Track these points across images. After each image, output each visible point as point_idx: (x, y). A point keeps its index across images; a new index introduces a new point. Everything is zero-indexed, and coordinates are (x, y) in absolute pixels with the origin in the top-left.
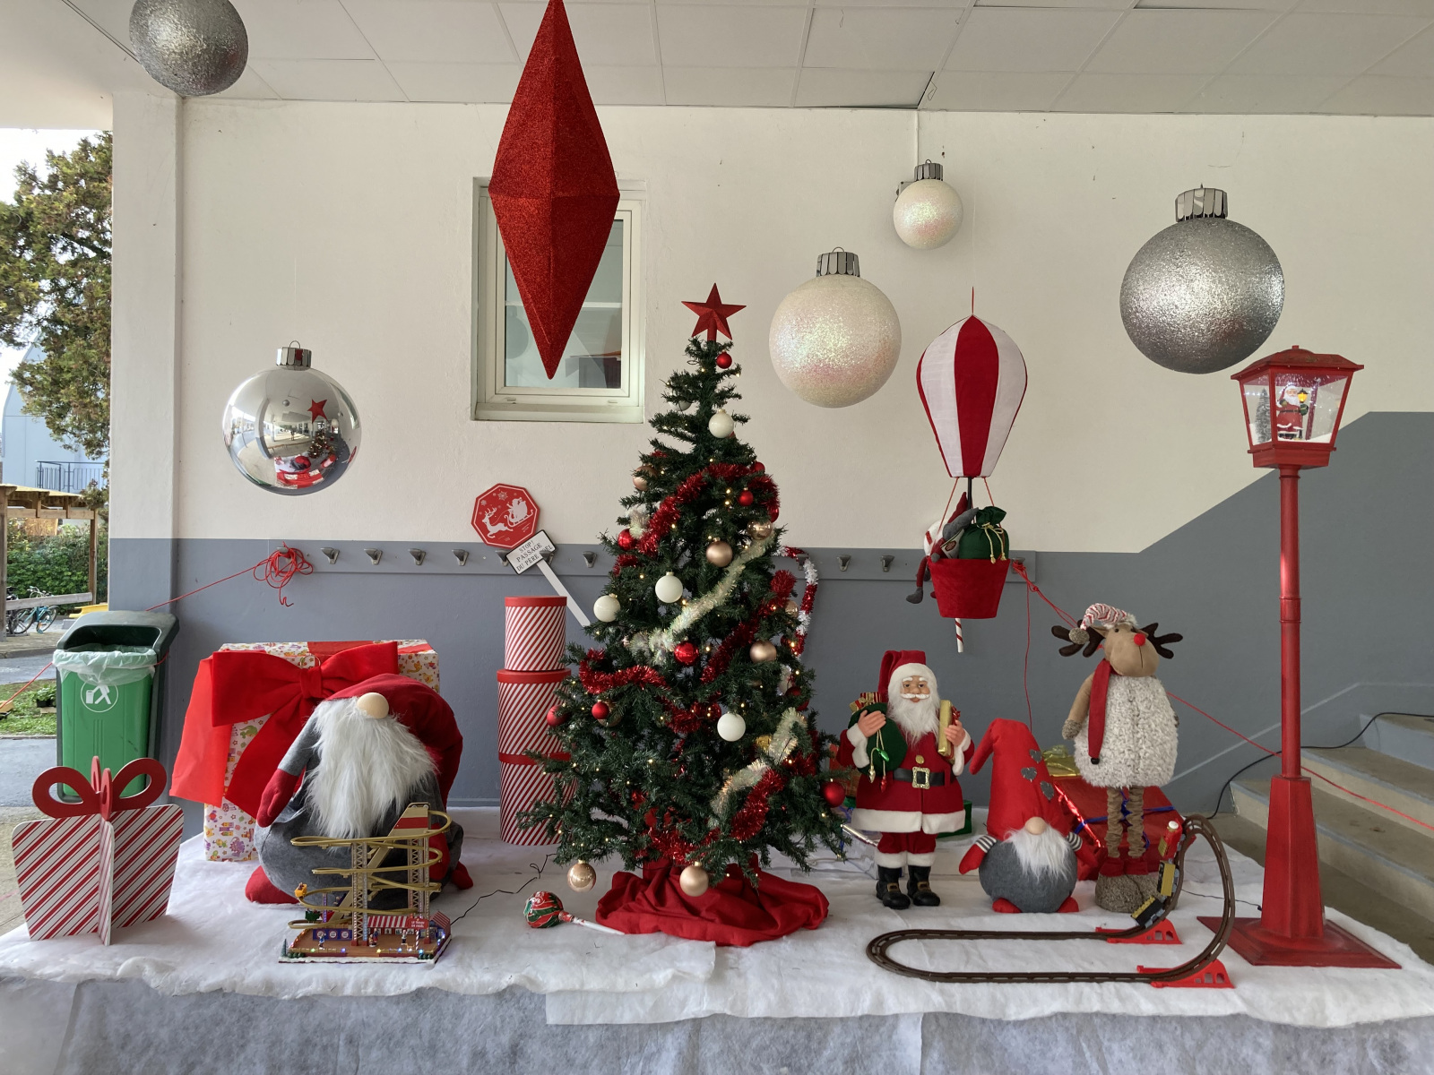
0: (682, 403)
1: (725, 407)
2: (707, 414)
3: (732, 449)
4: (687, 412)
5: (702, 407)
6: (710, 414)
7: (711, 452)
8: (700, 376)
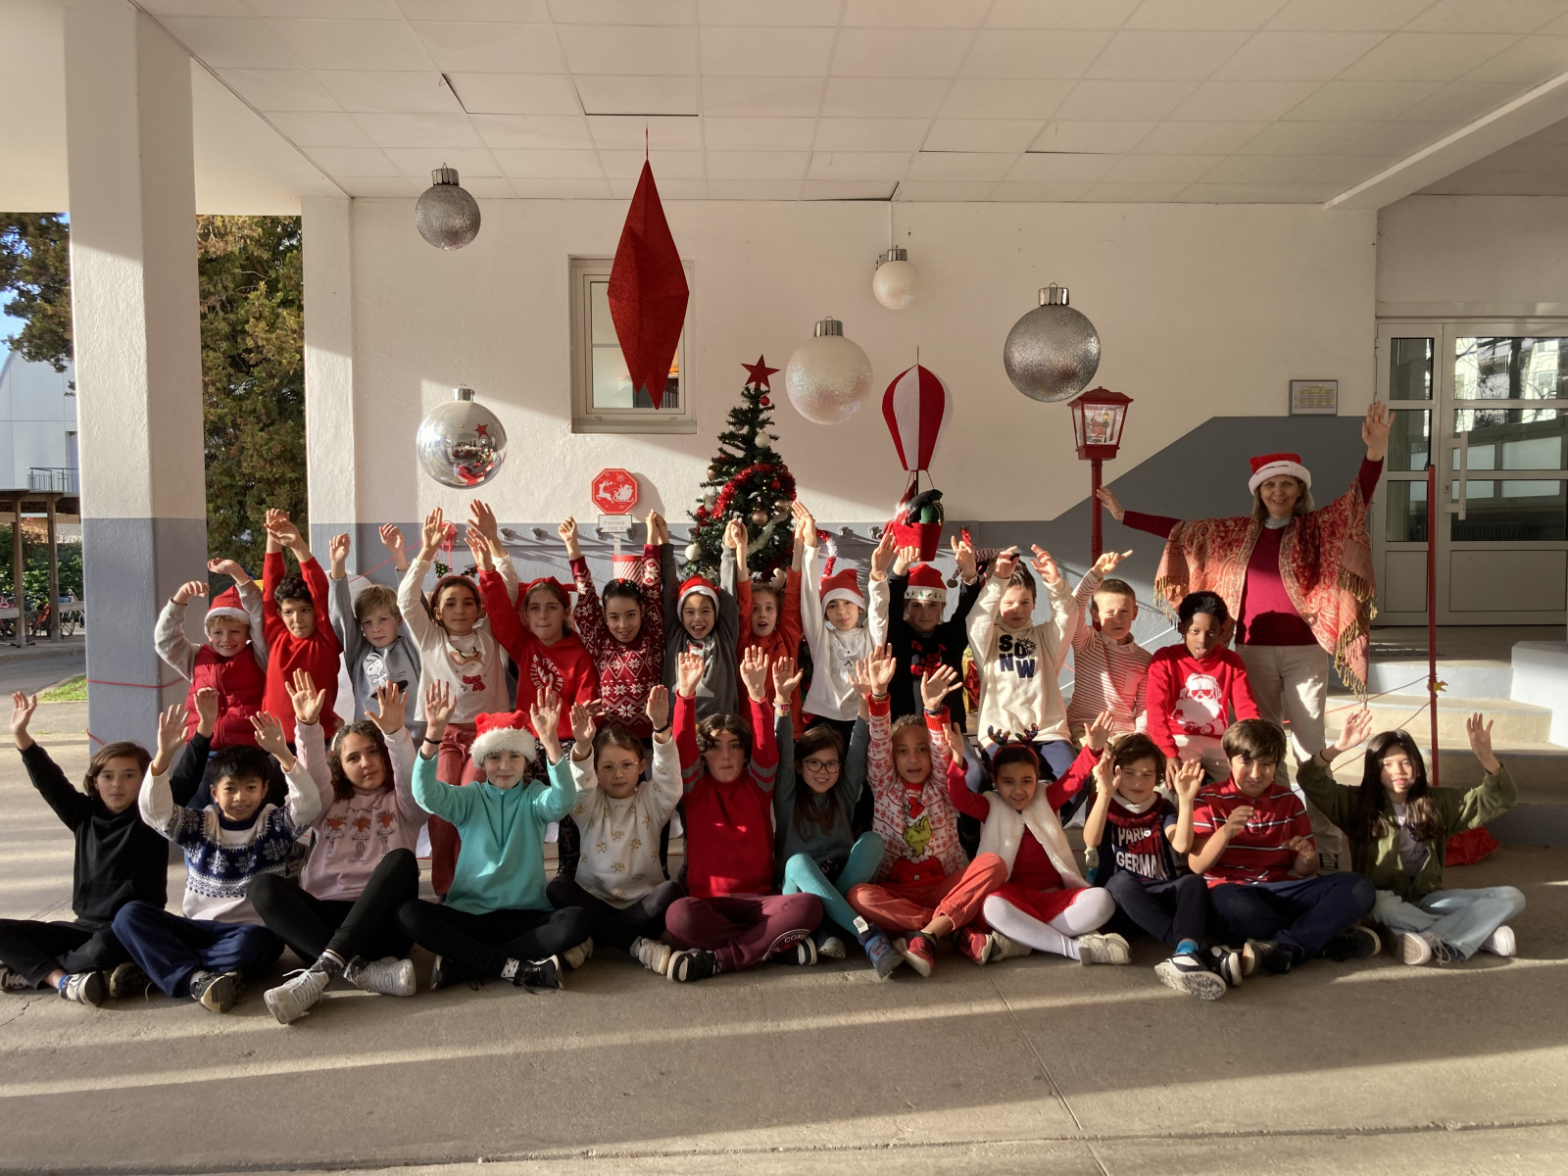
0: (738, 426)
1: (764, 429)
2: (753, 434)
3: (768, 456)
4: (741, 432)
5: (750, 429)
6: (756, 434)
7: (754, 458)
8: (750, 410)
